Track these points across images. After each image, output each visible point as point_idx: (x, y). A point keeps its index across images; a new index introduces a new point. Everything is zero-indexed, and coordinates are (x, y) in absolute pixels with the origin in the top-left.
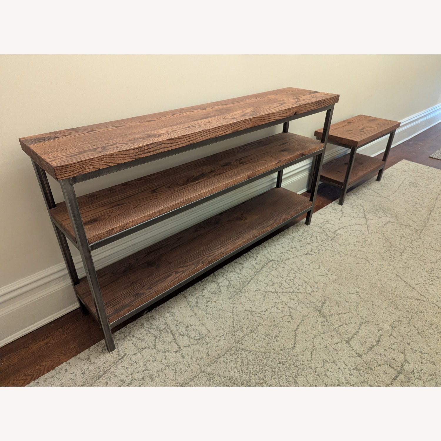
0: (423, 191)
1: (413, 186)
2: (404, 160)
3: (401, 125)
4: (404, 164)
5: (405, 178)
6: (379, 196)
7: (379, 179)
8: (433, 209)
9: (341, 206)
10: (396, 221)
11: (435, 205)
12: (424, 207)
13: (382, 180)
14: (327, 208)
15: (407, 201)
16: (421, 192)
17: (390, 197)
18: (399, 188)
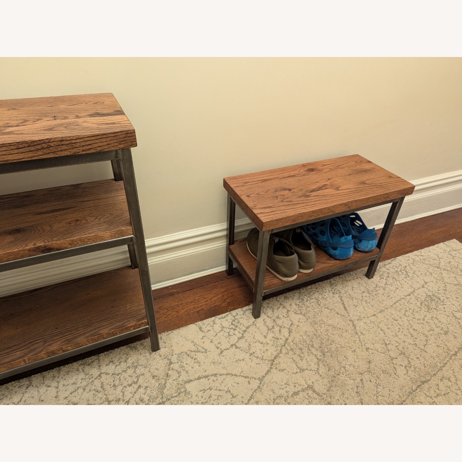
0: (439, 324)
1: (428, 306)
2: (454, 240)
3: (416, 188)
4: (448, 249)
5: (426, 283)
6: (343, 312)
7: (369, 274)
8: (429, 378)
9: (254, 319)
10: (325, 391)
11: (441, 369)
12: (412, 368)
13: (376, 278)
14: (225, 317)
15: (387, 342)
16: (433, 326)
17: (361, 324)
18: (395, 303)
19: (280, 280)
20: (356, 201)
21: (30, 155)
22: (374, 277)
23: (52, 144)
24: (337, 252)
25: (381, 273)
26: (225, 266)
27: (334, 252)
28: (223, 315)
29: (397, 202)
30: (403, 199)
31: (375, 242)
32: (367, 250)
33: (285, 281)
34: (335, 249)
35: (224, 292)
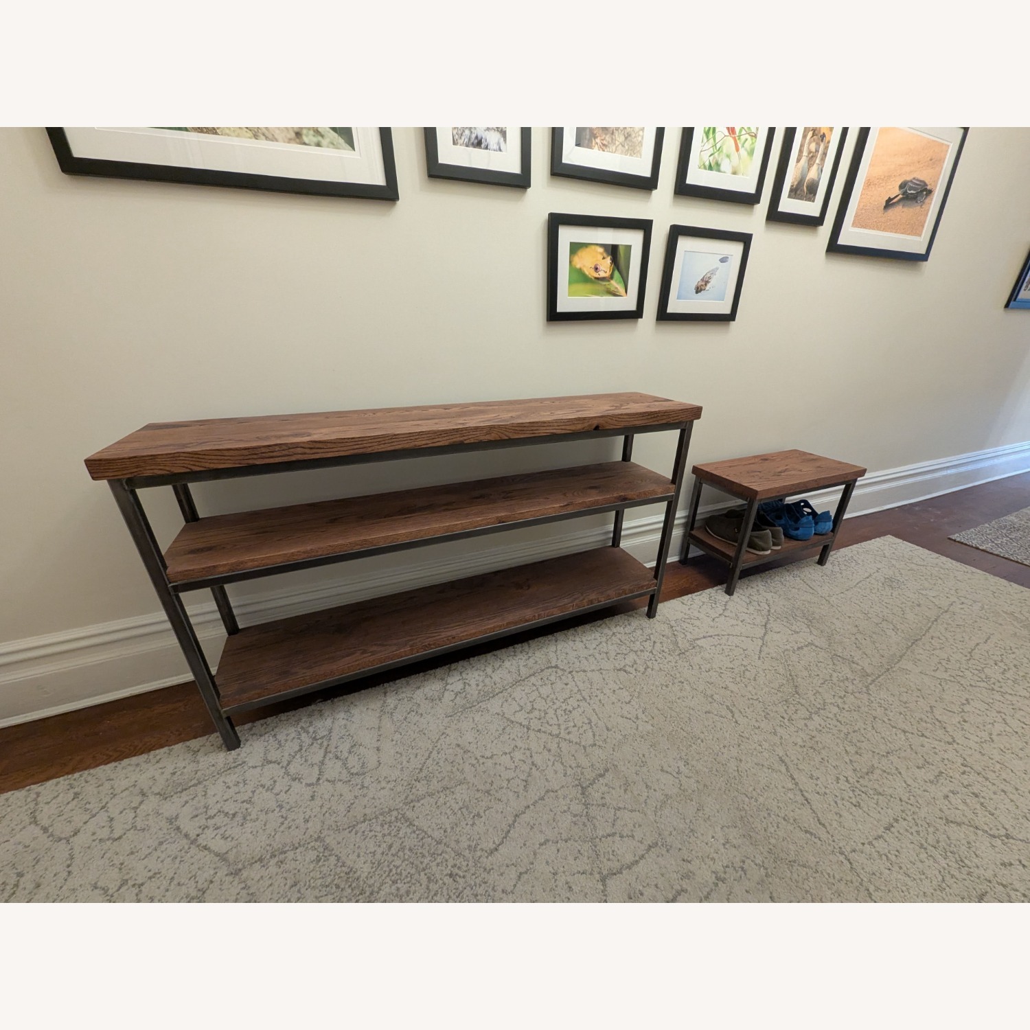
1: (891, 586)
5: (879, 569)
6: (811, 591)
7: (821, 562)
8: (920, 637)
9: (728, 597)
10: (827, 646)
11: (927, 631)
12: (900, 630)
13: (828, 565)
14: (700, 595)
15: (866, 612)
16: (904, 601)
17: (833, 599)
18: (858, 584)
19: (757, 555)
20: (824, 478)
21: (646, 421)
22: (827, 564)
23: (659, 415)
24: (799, 532)
25: (831, 561)
26: (677, 557)
27: (796, 532)
28: (698, 593)
29: (850, 484)
30: (855, 481)
31: (830, 524)
32: (824, 532)
33: (761, 555)
34: (797, 529)
35: (687, 577)
